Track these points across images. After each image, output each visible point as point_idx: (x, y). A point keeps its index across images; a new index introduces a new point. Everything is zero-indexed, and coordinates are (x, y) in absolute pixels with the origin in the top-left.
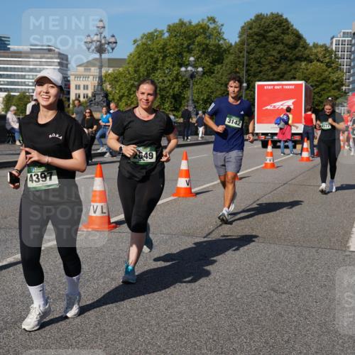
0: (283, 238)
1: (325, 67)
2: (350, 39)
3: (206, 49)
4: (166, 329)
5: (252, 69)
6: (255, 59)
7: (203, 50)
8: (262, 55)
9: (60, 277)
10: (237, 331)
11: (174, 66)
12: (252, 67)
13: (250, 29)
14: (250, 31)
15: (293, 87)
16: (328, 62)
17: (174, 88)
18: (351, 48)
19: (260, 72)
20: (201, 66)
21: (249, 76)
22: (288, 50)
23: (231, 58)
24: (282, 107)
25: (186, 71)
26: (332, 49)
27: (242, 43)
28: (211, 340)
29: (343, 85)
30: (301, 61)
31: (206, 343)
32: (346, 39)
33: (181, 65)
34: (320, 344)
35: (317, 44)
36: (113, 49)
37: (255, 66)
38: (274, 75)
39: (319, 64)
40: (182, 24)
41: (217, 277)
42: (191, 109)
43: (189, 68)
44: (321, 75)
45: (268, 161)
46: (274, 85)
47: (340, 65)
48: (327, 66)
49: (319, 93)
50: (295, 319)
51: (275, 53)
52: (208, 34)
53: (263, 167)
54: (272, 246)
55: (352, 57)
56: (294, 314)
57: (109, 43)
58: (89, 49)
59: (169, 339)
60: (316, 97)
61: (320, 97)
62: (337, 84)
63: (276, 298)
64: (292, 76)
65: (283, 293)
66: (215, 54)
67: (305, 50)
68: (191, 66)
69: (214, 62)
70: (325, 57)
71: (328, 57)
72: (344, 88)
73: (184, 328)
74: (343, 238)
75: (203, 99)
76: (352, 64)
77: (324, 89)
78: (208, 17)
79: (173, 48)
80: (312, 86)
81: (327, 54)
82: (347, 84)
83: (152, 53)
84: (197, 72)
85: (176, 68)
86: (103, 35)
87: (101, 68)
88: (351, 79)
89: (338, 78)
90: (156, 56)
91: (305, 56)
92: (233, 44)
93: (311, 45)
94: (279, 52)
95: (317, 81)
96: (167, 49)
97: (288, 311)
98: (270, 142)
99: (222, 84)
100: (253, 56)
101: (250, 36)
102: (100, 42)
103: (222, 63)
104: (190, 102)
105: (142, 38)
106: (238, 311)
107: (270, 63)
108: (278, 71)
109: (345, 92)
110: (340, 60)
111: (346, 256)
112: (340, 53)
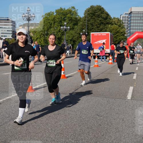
0: (101, 94)
1: (118, 27)
2: (128, 16)
3: (71, 20)
4: (54, 131)
5: (89, 28)
6: (91, 24)
7: (70, 20)
8: (93, 22)
9: (12, 111)
10: (83, 131)
11: (58, 26)
12: (89, 27)
13: (89, 11)
14: (89, 12)
15: (106, 35)
16: (119, 25)
17: (58, 35)
18: (128, 19)
19: (93, 29)
20: (69, 26)
21: (88, 30)
22: (104, 20)
23: (81, 23)
24: (101, 42)
25: (63, 28)
26: (121, 20)
27: (85, 17)
28: (73, 135)
29: (125, 34)
30: (109, 24)
31: (71, 137)
32: (126, 16)
33: (61, 26)
34: (116, 136)
35: (115, 18)
36: (33, 19)
37: (90, 26)
38: (98, 30)
39: (116, 25)
40: (61, 9)
41: (75, 110)
42: (65, 43)
43: (64, 27)
44: (117, 30)
45: (96, 64)
46: (98, 34)
47: (124, 26)
48: (119, 26)
49: (115, 37)
50: (106, 127)
51: (98, 21)
52: (72, 14)
53: (94, 67)
54: (97, 98)
55: (129, 23)
56: (106, 124)
57: (32, 17)
58: (24, 19)
59: (56, 135)
60: (115, 39)
61: (116, 39)
62: (123, 33)
63: (98, 118)
64: (105, 30)
65: (101, 116)
66: (75, 21)
67: (110, 20)
68: (65, 26)
69: (74, 25)
70: (118, 23)
71: (119, 23)
72: (126, 35)
73: (62, 131)
74: (125, 94)
75: (70, 39)
76: (129, 26)
77: (118, 36)
78: (72, 7)
79: (58, 19)
80: (113, 34)
81: (119, 22)
82: (127, 33)
83: (50, 21)
84: (68, 29)
85: (59, 27)
86: (29, 14)
87: (29, 27)
88: (128, 31)
89: (123, 31)
90: (51, 22)
91: (110, 22)
92: (82, 17)
93: (113, 18)
94: (100, 21)
95: (115, 32)
96: (56, 19)
97: (103, 123)
98: (96, 56)
99: (77, 33)
100: (90, 22)
101: (88, 14)
102: (28, 16)
103: (77, 25)
104: (65, 40)
105: (45, 15)
106: (84, 124)
107: (96, 25)
108: (100, 28)
109: (126, 37)
110: (124, 24)
111: (126, 101)
112: (124, 21)
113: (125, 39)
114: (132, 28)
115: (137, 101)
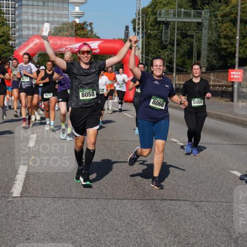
18: (15, 4)
29: (9, 40)
47: (6, 20)
55: (17, 13)
62: (4, 38)
72: (11, 42)
74: (6, 186)
76: (17, 21)
82: (13, 39)
88: (17, 34)
89: (4, 33)
109: (12, 47)
110: (5, 16)
111: (9, 202)
112: (5, 9)
113: (9, 51)
114: (24, 25)
115: (35, 200)
